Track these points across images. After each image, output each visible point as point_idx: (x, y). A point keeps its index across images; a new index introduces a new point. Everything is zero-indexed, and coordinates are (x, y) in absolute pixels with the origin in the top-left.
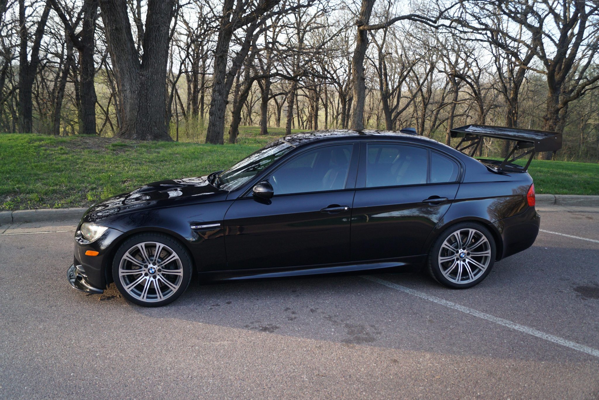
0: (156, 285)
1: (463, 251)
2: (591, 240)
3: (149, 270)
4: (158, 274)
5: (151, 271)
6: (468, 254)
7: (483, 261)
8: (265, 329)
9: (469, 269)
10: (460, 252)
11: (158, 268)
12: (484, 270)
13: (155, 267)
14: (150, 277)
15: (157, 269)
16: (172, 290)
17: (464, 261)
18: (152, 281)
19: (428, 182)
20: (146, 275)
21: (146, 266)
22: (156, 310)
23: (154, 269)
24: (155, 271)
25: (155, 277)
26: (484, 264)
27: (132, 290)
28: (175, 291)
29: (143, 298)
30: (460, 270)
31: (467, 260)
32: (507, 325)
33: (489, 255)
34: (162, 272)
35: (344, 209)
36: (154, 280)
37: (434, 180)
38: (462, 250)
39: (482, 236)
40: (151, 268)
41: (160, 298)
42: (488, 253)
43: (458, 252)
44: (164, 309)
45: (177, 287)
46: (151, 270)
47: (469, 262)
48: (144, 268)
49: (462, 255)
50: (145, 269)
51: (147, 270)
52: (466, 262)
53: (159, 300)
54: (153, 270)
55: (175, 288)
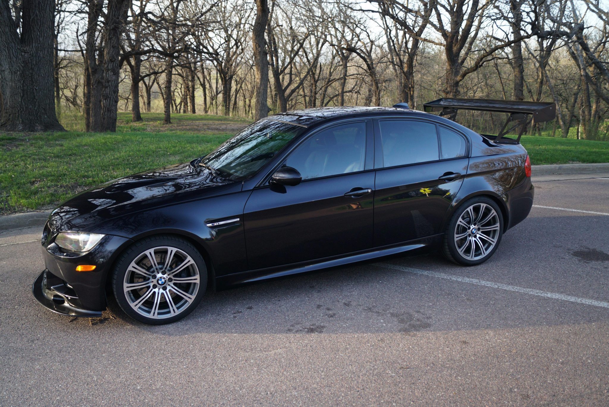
0: (169, 298)
1: (474, 227)
2: (555, 208)
3: (158, 280)
4: (169, 285)
5: (160, 282)
6: (479, 229)
7: (491, 235)
8: (311, 331)
9: (480, 243)
10: (471, 228)
11: (169, 277)
12: (494, 244)
13: (165, 276)
14: (159, 289)
15: (167, 279)
16: (186, 301)
17: (475, 237)
18: (162, 294)
19: (441, 159)
20: (155, 287)
21: (154, 277)
22: (171, 327)
23: (164, 278)
24: (165, 281)
25: (165, 289)
26: (493, 238)
27: (140, 308)
28: (190, 302)
29: (154, 315)
30: (473, 246)
31: (478, 236)
32: (539, 294)
33: (498, 228)
34: (174, 282)
35: (368, 192)
36: (164, 292)
37: (446, 157)
38: (473, 225)
39: (492, 210)
40: (161, 278)
41: (174, 311)
42: (497, 226)
43: (469, 228)
44: (180, 325)
45: (193, 297)
46: (161, 280)
47: (480, 238)
48: (151, 280)
49: (473, 230)
50: (153, 280)
51: (155, 281)
52: (478, 238)
53: (172, 315)
54: (163, 280)
55: (190, 298)
